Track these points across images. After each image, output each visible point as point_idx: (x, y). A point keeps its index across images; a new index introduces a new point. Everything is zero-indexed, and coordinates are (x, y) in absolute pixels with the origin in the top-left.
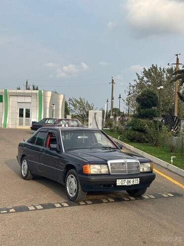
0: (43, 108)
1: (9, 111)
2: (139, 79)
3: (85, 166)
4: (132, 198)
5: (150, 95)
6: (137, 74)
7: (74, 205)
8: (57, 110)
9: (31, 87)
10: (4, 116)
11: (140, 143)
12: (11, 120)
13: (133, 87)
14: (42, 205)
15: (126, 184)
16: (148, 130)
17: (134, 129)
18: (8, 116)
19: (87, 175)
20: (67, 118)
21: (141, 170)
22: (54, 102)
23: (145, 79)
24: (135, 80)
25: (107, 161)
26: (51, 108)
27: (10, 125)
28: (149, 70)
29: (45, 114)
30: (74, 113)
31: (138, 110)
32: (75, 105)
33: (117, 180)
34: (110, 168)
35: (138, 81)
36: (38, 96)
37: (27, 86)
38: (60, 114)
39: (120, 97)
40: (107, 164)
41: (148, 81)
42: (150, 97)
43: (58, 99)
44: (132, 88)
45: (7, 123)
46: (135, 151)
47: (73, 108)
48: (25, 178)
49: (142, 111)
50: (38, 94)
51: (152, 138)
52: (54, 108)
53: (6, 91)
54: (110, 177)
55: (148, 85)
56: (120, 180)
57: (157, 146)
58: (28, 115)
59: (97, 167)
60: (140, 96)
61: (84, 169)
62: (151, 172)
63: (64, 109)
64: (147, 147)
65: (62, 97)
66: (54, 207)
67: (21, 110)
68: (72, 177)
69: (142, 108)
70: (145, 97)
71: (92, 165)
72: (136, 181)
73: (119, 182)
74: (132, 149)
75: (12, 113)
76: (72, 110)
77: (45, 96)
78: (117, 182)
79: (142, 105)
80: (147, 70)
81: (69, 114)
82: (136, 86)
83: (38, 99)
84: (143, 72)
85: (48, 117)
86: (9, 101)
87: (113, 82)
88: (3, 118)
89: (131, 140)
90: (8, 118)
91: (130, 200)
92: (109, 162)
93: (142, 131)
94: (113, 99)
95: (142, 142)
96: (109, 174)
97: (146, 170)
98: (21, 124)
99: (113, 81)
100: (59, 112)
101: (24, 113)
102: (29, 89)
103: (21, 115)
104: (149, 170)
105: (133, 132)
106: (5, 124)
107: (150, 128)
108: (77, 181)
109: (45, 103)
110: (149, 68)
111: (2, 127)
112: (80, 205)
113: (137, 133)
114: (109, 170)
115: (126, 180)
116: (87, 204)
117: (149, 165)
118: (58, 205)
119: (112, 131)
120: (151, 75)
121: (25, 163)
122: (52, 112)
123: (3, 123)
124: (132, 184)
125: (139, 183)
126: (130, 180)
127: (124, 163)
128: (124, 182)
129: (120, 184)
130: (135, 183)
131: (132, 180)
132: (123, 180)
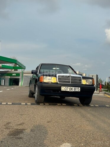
4: (81, 105)
19: (41, 83)
25: (56, 74)
34: (57, 79)
40: (56, 76)
54: (57, 85)
56: (64, 87)
61: (40, 79)
62: (93, 85)
66: (20, 104)
71: (45, 77)
72: (78, 89)
91: (79, 106)
96: (57, 83)
104: (91, 84)
117: (91, 80)
118: (24, 104)
124: (74, 90)
125: (80, 91)
126: (72, 88)
127: (69, 76)
128: (67, 89)
129: (64, 90)
130: (76, 91)
131: (74, 88)
132: (66, 87)
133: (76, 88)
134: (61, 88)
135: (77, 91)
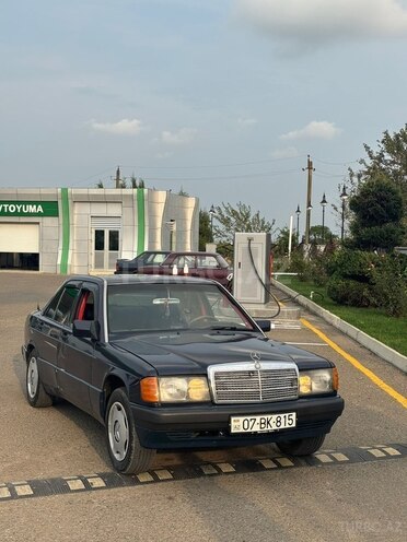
0: (147, 228)
1: (73, 237)
2: (371, 157)
3: (145, 381)
4: (287, 462)
5: (383, 194)
6: (367, 148)
7: (120, 484)
8: (181, 233)
9: (129, 183)
10: (61, 247)
11: (359, 307)
12: (79, 257)
13: (359, 176)
14: (31, 483)
15: (256, 428)
16: (376, 276)
17: (345, 276)
18: (71, 247)
19: (151, 405)
20: (207, 251)
21: (304, 390)
22: (173, 213)
23: (387, 157)
24: (362, 161)
25: (205, 367)
26: (165, 227)
27: (75, 269)
28: (397, 136)
29: (152, 241)
30: (225, 239)
31: (355, 228)
32: (226, 222)
33: (233, 419)
34: (213, 385)
35: (369, 162)
36: (136, 202)
37: (118, 179)
38: (189, 240)
39: (324, 201)
40: (206, 375)
41: (394, 162)
42: (382, 199)
43: (183, 207)
44: (355, 179)
45: (69, 263)
46: (342, 328)
47: (221, 227)
48: (34, 403)
49: (363, 232)
50: (135, 198)
51: (385, 295)
52: (174, 228)
53: (65, 191)
54: (214, 412)
55: (394, 171)
56: (242, 419)
57: (398, 316)
58: (114, 246)
59: (180, 383)
60: (357, 198)
61: (143, 388)
62: (333, 394)
63: (198, 230)
64: (373, 318)
65: (191, 203)
66: (65, 489)
67: (99, 234)
68: (120, 409)
69: (363, 225)
70: (371, 198)
71: (163, 380)
72: (288, 421)
73: (238, 425)
74: (335, 324)
75: (79, 241)
76: (219, 232)
77: (152, 202)
78: (233, 424)
79: (364, 217)
80: (392, 136)
81: (212, 241)
82: (366, 173)
83: (136, 208)
84: (383, 142)
85: (158, 247)
86: (73, 214)
87: (310, 167)
88: (60, 252)
89: (339, 301)
90: (70, 252)
91: (280, 467)
92: (212, 370)
93: (363, 278)
94: (309, 205)
95: (364, 306)
96: (212, 403)
97: (316, 388)
98: (99, 264)
99: (310, 164)
100: (186, 237)
101: (106, 241)
102: (123, 187)
103: (99, 246)
104: (326, 389)
105: (342, 283)
106: (64, 265)
107: (380, 272)
108: (129, 420)
109: (153, 216)
110: (398, 132)
111: (59, 272)
112: (137, 482)
113: (352, 283)
114: (210, 391)
115: (258, 418)
116: (156, 480)
117: (326, 375)
118: (79, 484)
119: (302, 279)
120: (400, 148)
121: (34, 366)
122: (168, 236)
123: (59, 262)
124: (275, 427)
125: (294, 425)
126: (269, 417)
127: (253, 372)
128: (251, 423)
129: (242, 430)
130: (282, 427)
131: (275, 417)
132: (249, 418)
133: (282, 416)
134: (229, 422)
135: (288, 426)
